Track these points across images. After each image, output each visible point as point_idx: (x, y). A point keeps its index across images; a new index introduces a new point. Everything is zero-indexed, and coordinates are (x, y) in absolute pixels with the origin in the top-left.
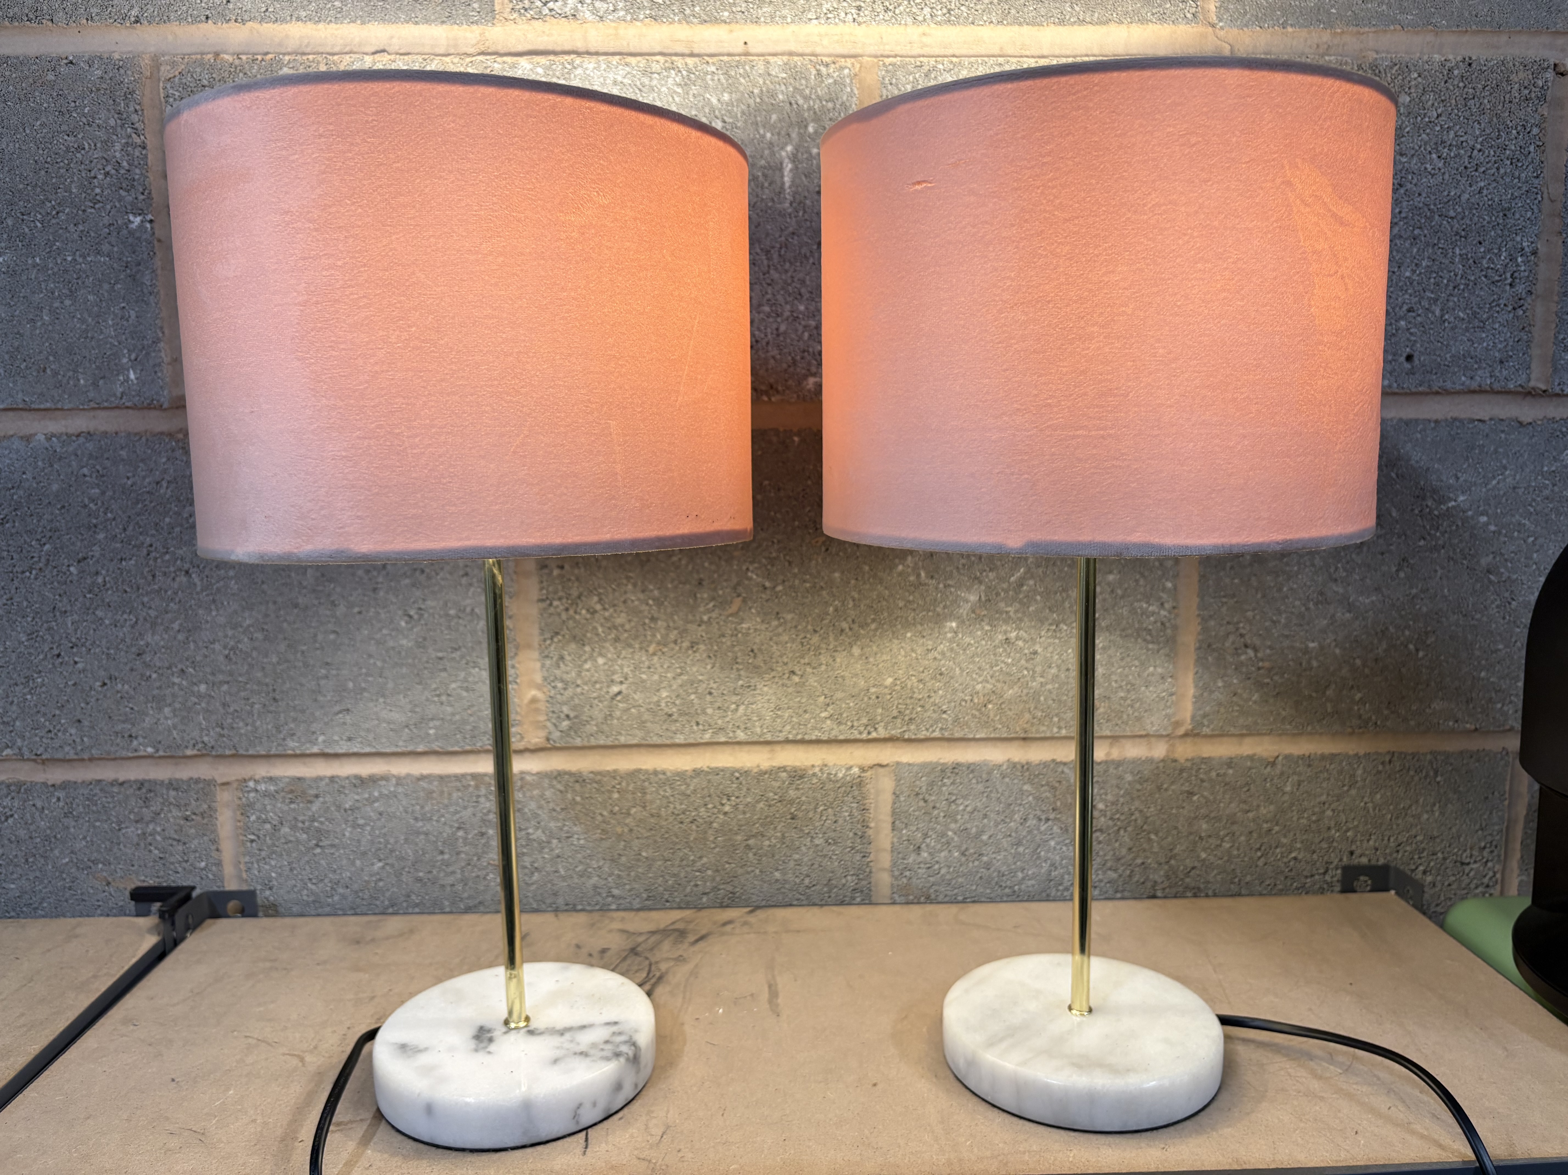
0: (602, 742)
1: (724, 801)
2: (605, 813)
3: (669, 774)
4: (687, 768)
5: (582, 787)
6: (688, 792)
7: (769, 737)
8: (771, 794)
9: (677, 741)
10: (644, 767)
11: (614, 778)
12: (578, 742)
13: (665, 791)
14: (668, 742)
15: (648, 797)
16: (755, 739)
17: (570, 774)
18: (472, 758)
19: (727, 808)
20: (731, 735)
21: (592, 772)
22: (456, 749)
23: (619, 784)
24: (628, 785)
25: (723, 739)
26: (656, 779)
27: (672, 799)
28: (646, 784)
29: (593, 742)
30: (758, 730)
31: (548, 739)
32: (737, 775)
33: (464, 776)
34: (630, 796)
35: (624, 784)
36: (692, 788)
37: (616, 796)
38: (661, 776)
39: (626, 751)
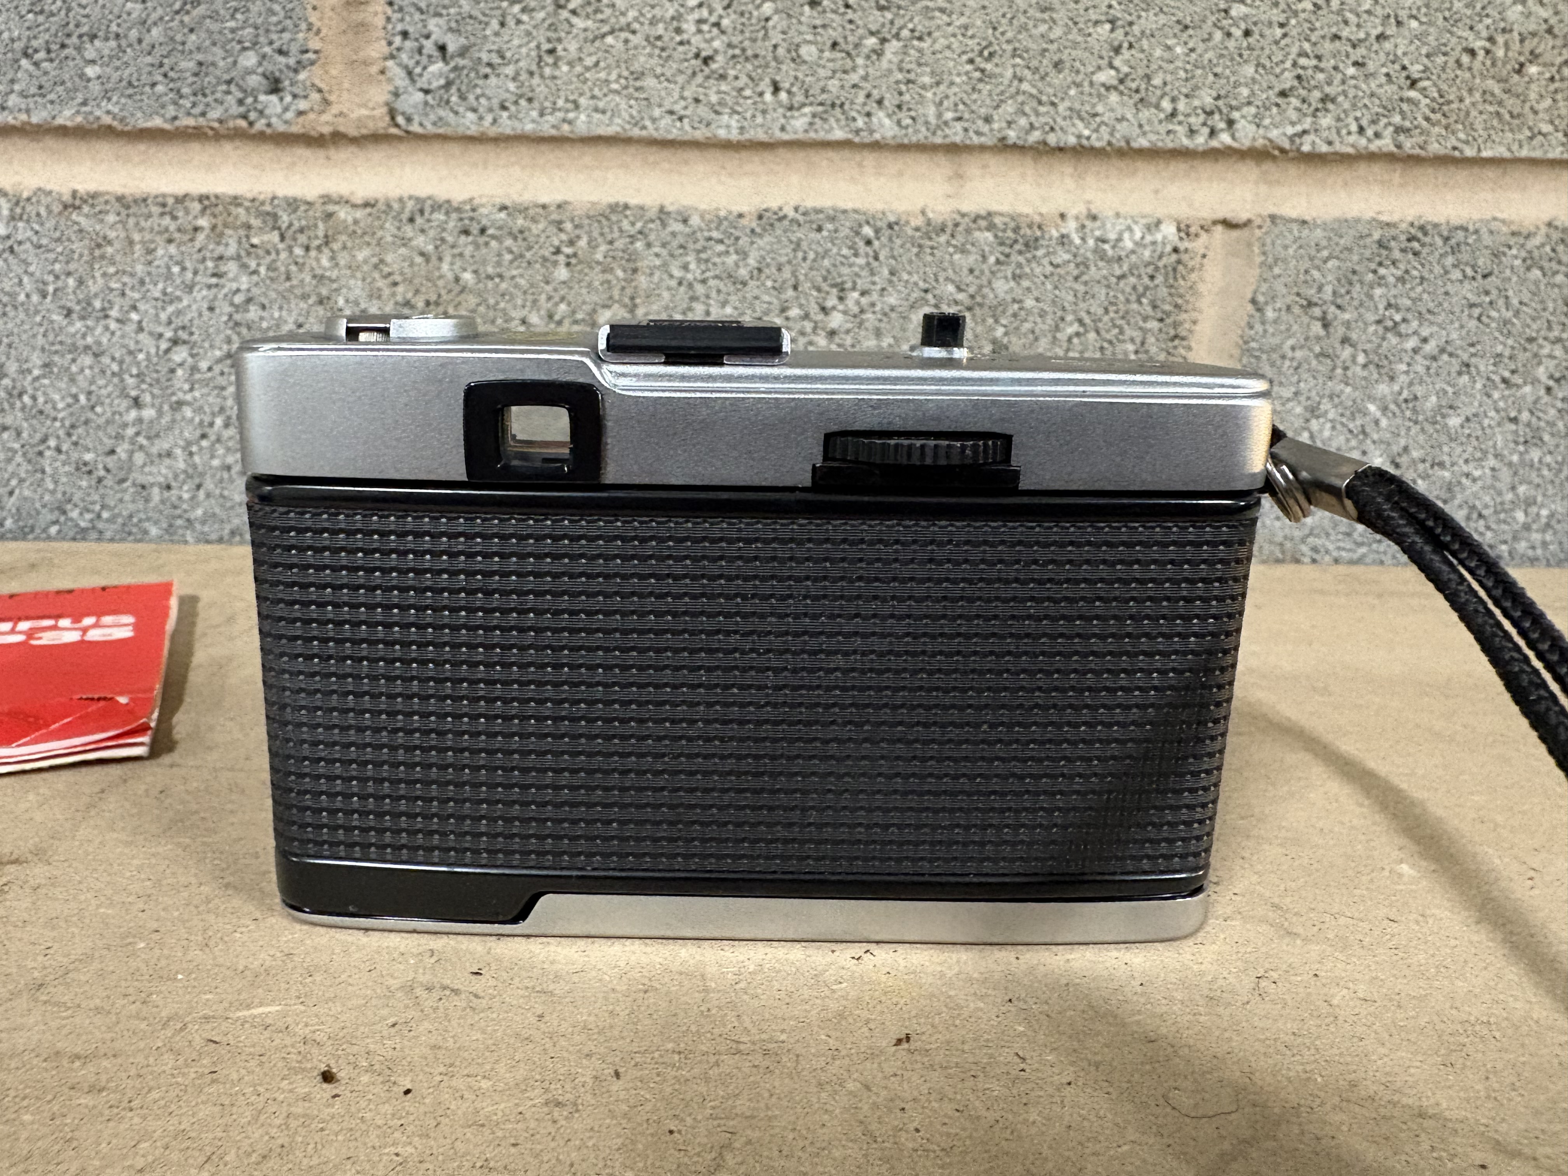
0: (529, 127)
1: (831, 302)
2: (534, 319)
3: (695, 221)
4: (744, 209)
5: (477, 246)
6: (743, 272)
7: (956, 134)
8: (951, 288)
9: (722, 133)
10: (634, 201)
11: (559, 225)
12: (469, 123)
13: (685, 267)
14: (700, 134)
15: (642, 280)
16: (921, 135)
17: (447, 207)
18: (197, 151)
19: (836, 320)
20: (860, 123)
21: (504, 208)
22: (157, 122)
23: (571, 243)
24: (592, 245)
25: (839, 134)
26: (665, 234)
27: (700, 289)
28: (639, 245)
29: (507, 125)
30: (931, 111)
31: (392, 113)
32: (868, 231)
33: (181, 200)
34: (596, 277)
35: (583, 243)
36: (752, 262)
37: (562, 273)
38: (677, 227)
39: (589, 156)
